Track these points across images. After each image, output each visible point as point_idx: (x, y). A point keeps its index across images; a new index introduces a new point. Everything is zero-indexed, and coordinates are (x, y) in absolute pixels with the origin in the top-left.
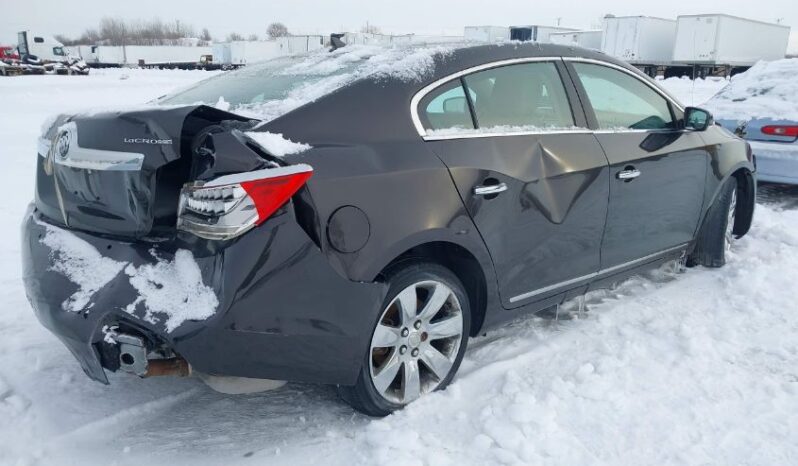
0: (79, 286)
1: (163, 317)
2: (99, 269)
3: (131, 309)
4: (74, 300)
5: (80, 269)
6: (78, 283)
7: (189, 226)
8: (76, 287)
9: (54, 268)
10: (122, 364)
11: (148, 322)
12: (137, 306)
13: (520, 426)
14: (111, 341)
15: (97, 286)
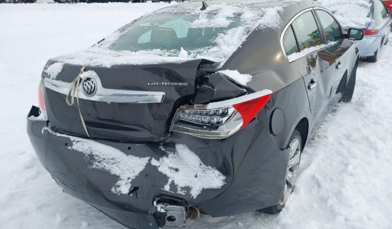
0: (119, 177)
1: (188, 189)
2: (129, 164)
3: (167, 188)
4: (119, 186)
5: (115, 165)
6: (118, 174)
7: (178, 128)
8: (117, 178)
9: (94, 166)
10: (167, 222)
11: (181, 194)
12: (170, 185)
13: (351, 207)
14: (163, 211)
15: (133, 176)
